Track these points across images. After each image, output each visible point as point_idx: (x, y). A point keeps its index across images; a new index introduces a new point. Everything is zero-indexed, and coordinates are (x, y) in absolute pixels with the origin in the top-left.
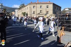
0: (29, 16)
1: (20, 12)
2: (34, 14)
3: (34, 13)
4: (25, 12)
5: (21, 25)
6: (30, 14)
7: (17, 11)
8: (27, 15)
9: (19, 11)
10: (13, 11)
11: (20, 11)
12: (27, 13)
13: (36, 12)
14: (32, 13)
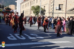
1: (26, 5)
2: (60, 11)
3: (60, 9)
4: (39, 7)
5: (31, 38)
7: (21, 4)
8: (43, 12)
9: (24, 4)
10: (11, 4)
11: (26, 3)
12: (43, 7)
13: (64, 6)
14: (55, 9)
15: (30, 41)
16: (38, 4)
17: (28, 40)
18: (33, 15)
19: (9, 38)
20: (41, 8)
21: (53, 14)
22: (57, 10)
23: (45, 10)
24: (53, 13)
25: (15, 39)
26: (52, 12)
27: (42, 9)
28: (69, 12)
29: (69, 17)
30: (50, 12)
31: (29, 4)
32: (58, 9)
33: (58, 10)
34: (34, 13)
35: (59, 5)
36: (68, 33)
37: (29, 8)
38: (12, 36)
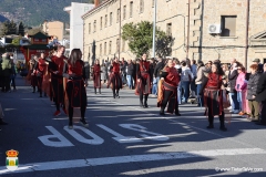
0: (179, 52)
1: (105, 21)
2: (226, 41)
3: (225, 32)
4: (148, 26)
5: (123, 140)
6: (193, 40)
7: (84, 17)
8: (165, 44)
9: (97, 16)
10: (48, 19)
11: (103, 12)
12: (164, 28)
13: (240, 22)
14: (206, 32)
15: (121, 150)
16: (146, 17)
17: (112, 148)
18: (129, 56)
19: (44, 139)
20: (157, 32)
21: (200, 52)
22: (214, 35)
23: (171, 39)
24: (200, 47)
25: (65, 143)
26: (197, 44)
27: (161, 33)
28: (260, 44)
29: (259, 61)
30: (191, 44)
31: (115, 16)
32: (218, 31)
33: (218, 37)
34: (132, 47)
35: (223, 18)
36: (256, 118)
37: (114, 30)
38: (57, 134)
